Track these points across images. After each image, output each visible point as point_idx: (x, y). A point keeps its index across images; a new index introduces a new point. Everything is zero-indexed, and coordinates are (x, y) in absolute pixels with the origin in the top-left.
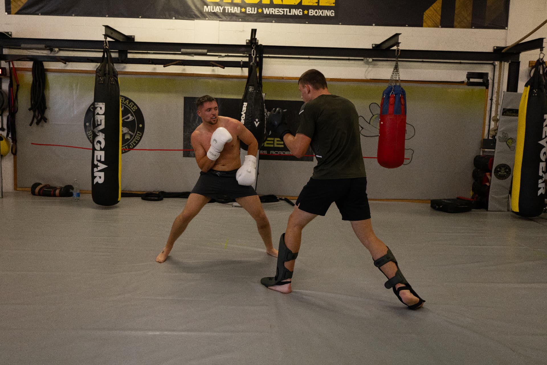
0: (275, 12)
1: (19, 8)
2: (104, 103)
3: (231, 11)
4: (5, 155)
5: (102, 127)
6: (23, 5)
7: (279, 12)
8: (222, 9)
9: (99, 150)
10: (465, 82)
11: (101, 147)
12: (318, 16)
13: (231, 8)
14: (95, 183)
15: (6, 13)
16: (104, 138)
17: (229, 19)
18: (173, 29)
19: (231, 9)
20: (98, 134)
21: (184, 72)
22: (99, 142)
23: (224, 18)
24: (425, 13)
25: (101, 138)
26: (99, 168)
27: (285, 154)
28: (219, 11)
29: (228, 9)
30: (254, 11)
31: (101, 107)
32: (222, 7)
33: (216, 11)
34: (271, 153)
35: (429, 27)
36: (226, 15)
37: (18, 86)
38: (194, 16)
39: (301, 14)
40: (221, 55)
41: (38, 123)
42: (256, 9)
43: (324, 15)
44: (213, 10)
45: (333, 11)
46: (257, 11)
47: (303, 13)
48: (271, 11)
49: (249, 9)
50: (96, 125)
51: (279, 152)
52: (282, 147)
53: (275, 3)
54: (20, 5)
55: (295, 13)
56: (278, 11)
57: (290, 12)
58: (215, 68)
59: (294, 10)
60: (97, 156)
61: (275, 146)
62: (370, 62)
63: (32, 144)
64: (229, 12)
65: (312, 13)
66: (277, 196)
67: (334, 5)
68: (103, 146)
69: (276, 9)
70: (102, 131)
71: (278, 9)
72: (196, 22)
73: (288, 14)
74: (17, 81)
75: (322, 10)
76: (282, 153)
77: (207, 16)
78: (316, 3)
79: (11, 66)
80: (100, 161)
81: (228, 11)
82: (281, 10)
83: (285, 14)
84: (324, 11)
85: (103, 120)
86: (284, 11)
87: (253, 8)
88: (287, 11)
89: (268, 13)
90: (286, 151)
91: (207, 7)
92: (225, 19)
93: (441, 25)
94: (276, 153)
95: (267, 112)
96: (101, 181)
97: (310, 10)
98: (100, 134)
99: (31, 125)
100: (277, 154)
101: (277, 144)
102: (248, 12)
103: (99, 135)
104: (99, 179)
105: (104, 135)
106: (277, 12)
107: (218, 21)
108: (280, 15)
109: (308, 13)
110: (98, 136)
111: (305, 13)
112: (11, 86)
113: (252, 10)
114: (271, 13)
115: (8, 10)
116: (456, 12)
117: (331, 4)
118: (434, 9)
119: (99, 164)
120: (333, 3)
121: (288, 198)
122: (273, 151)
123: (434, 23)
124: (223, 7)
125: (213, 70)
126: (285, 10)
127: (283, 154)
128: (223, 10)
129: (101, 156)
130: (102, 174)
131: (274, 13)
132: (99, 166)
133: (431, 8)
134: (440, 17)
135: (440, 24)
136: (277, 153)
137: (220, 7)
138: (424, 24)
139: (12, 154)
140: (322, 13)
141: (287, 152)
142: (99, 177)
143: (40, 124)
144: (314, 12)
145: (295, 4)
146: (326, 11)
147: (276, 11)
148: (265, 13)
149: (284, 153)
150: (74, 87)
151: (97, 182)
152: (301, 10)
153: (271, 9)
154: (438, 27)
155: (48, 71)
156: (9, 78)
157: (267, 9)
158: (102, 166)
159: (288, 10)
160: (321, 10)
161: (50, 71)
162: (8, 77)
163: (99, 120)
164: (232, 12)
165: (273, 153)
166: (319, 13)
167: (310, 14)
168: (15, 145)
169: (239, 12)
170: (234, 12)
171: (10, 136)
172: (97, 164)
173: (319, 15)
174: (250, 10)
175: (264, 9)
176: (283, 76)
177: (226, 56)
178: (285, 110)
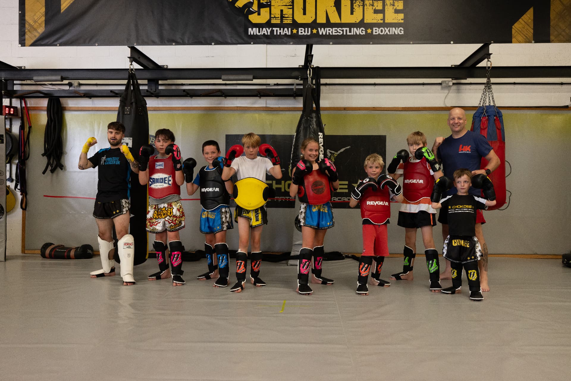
0: (332, 32)
1: (35, 39)
2: (131, 139)
3: (280, 33)
6: (39, 35)
7: (338, 32)
8: (269, 31)
10: (569, 106)
12: (383, 35)
13: (280, 30)
15: (20, 45)
18: (213, 57)
24: (513, 27)
28: (266, 34)
29: (277, 30)
30: (308, 32)
32: (269, 29)
33: (262, 34)
34: (332, 200)
35: (520, 43)
36: (275, 38)
37: (30, 127)
39: (364, 33)
40: (269, 84)
41: (52, 171)
42: (310, 29)
43: (391, 34)
44: (259, 32)
45: (402, 29)
46: (312, 32)
47: (366, 32)
48: (328, 31)
49: (301, 30)
51: (343, 198)
52: (345, 193)
53: (332, 22)
54: (35, 36)
55: (356, 33)
56: (336, 31)
57: (350, 32)
59: (355, 29)
62: (449, 86)
63: (45, 196)
65: (377, 31)
66: (342, 253)
67: (402, 21)
69: (334, 29)
71: (336, 29)
73: (348, 33)
74: (30, 123)
75: (389, 28)
76: (346, 199)
78: (381, 20)
79: (23, 105)
81: (277, 33)
82: (340, 30)
83: (345, 34)
84: (391, 28)
86: (343, 31)
87: (306, 29)
88: (346, 30)
89: (324, 34)
91: (252, 29)
93: (534, 40)
94: (339, 199)
97: (374, 29)
99: (44, 173)
100: (341, 201)
102: (300, 34)
106: (335, 33)
107: (266, 45)
108: (338, 35)
109: (372, 32)
111: (368, 32)
112: (22, 128)
113: (305, 31)
114: (328, 34)
115: (22, 42)
116: (552, 23)
117: (399, 20)
118: (525, 22)
120: (402, 19)
121: (356, 255)
122: (336, 198)
123: (525, 38)
126: (345, 29)
128: (271, 32)
131: (331, 34)
133: (520, 20)
134: (532, 31)
135: (532, 38)
136: (341, 199)
137: (267, 29)
138: (513, 40)
139: (21, 209)
140: (389, 31)
143: (56, 172)
144: (378, 31)
145: (356, 22)
146: (394, 29)
147: (334, 31)
148: (321, 33)
150: (96, 127)
152: (364, 29)
153: (328, 29)
154: (531, 42)
156: (20, 119)
157: (323, 29)
159: (348, 29)
160: (387, 29)
161: (67, 110)
162: (19, 117)
164: (282, 34)
165: (336, 200)
166: (385, 31)
167: (374, 33)
168: (25, 199)
169: (290, 33)
170: (284, 34)
171: (18, 187)
173: (385, 34)
174: (303, 31)
175: (319, 29)
176: (345, 107)
177: (275, 85)
178: (348, 147)
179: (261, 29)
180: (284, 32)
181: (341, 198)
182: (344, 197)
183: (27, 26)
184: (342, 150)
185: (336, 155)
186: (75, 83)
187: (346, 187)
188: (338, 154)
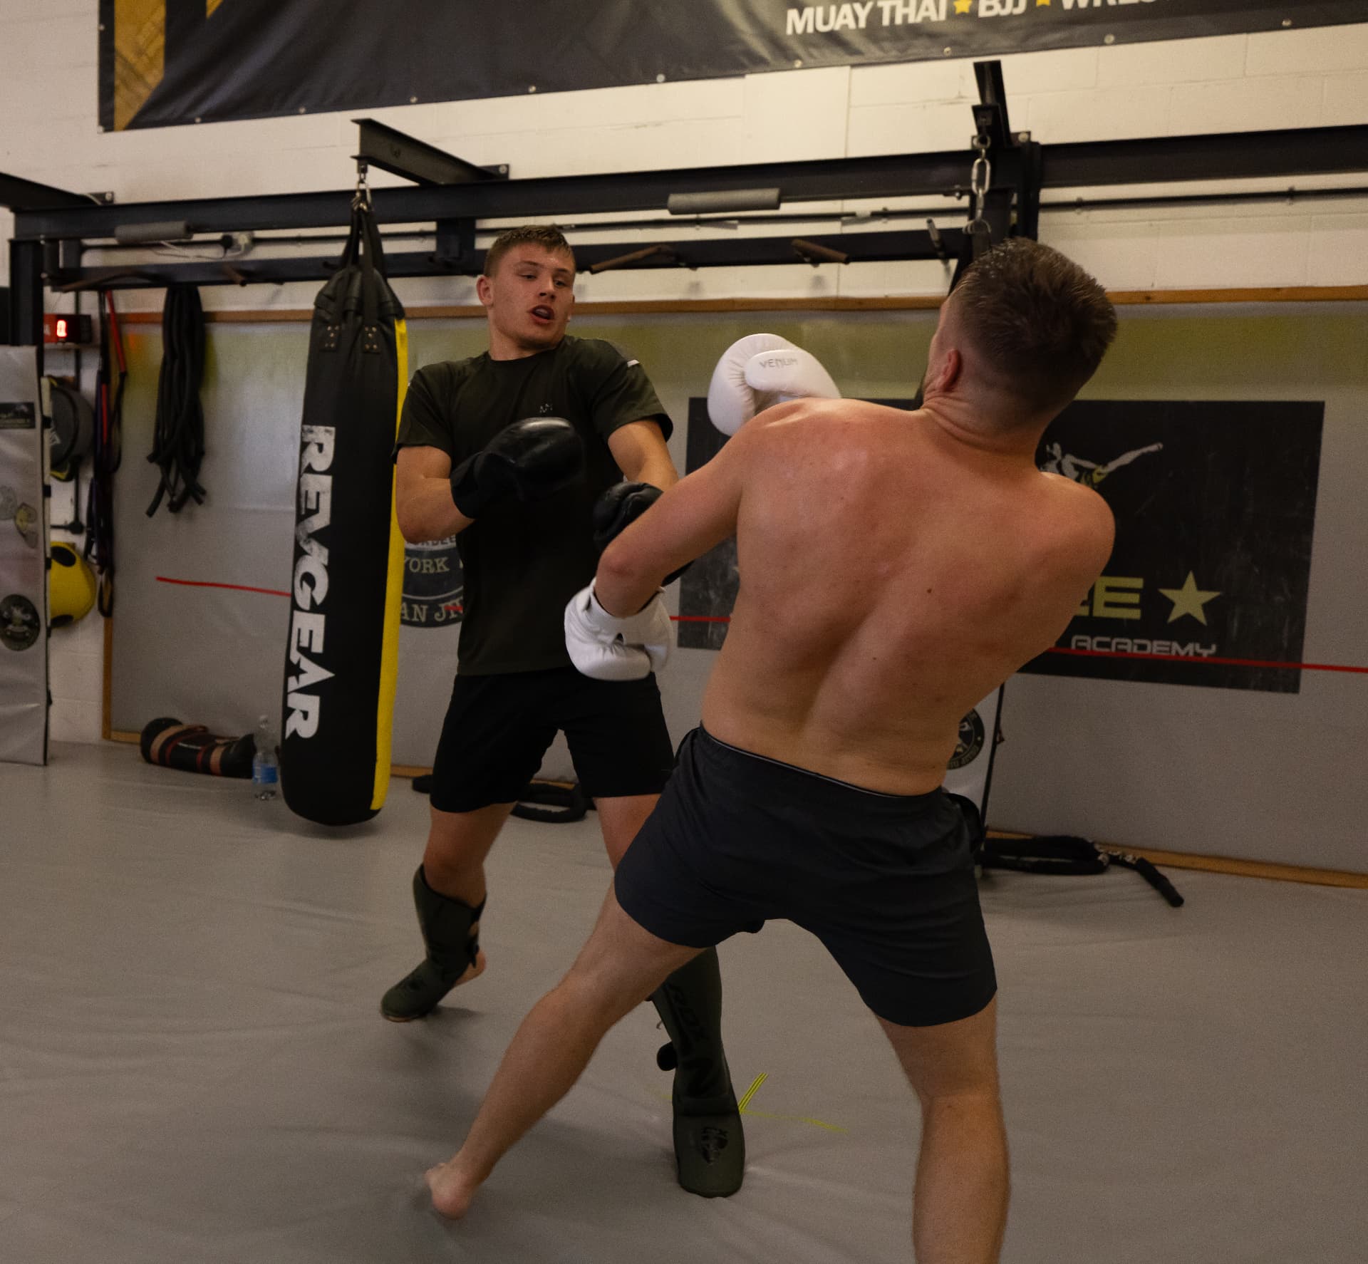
1: (138, 106)
2: (333, 429)
3: (905, 17)
4: (82, 617)
5: (321, 521)
8: (863, 14)
9: (307, 608)
11: (313, 600)
13: (906, 5)
14: (288, 734)
15: (101, 128)
16: (326, 562)
17: (894, 53)
18: (658, 124)
19: (906, 11)
20: (306, 548)
21: (694, 297)
22: (309, 579)
23: (874, 52)
25: (316, 561)
26: (306, 680)
27: (1148, 651)
28: (852, 25)
29: (893, 10)
30: (1016, 5)
31: (321, 441)
32: (864, 5)
33: (837, 28)
34: (1073, 646)
36: (884, 39)
37: (123, 375)
38: (745, 61)
40: (853, 215)
41: (175, 507)
44: (826, 22)
46: (1031, 2)
50: (303, 513)
51: (1115, 641)
52: (1130, 621)
54: (140, 97)
58: (824, 269)
60: (299, 630)
61: (1096, 614)
63: (160, 579)
64: (899, 21)
66: (1097, 847)
68: (321, 593)
70: (320, 536)
72: (754, 81)
74: (120, 360)
76: (1130, 646)
77: (800, 50)
79: (107, 309)
80: (306, 652)
81: (892, 19)
85: (324, 493)
89: (1083, 4)
90: (1151, 640)
91: (801, 14)
92: (879, 54)
94: (1100, 644)
95: (1063, 455)
96: (308, 729)
98: (311, 549)
99: (150, 513)
100: (1107, 650)
101: (1108, 604)
102: (983, 13)
103: (309, 552)
104: (302, 719)
105: (325, 552)
107: (848, 68)
108: (1141, 4)
110: (307, 557)
112: (103, 376)
113: (1002, 2)
114: (1098, 4)
115: (107, 120)
119: (306, 664)
121: (1151, 858)
122: (1088, 638)
124: (869, 5)
125: (818, 281)
127: (1135, 650)
128: (868, 20)
129: (311, 632)
130: (312, 704)
131: (1111, 2)
132: (303, 672)
136: (1108, 645)
137: (858, 7)
139: (99, 614)
141: (1155, 643)
142: (301, 715)
143: (185, 509)
148: (1068, 4)
149: (1142, 647)
151: (295, 733)
155: (215, 321)
156: (99, 351)
158: (315, 673)
161: (220, 321)
162: (96, 347)
163: (313, 496)
164: (911, 20)
165: (1088, 645)
168: (109, 586)
169: (943, 16)
170: (919, 20)
171: (94, 552)
172: (299, 662)
174: (994, 2)
176: (1150, 289)
177: (876, 216)
178: (1153, 448)
179: (833, 9)
180: (922, 13)
181: (1107, 639)
182: (1121, 636)
183: (119, 67)
184: (1128, 458)
185: (1102, 477)
186: (242, 238)
187: (1135, 598)
188: (1111, 474)
